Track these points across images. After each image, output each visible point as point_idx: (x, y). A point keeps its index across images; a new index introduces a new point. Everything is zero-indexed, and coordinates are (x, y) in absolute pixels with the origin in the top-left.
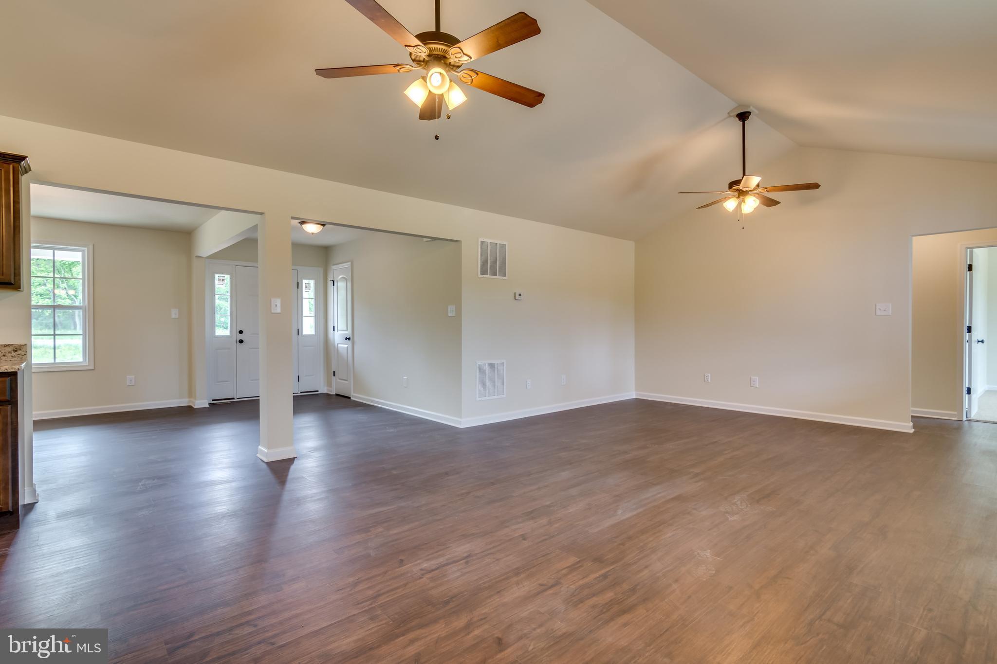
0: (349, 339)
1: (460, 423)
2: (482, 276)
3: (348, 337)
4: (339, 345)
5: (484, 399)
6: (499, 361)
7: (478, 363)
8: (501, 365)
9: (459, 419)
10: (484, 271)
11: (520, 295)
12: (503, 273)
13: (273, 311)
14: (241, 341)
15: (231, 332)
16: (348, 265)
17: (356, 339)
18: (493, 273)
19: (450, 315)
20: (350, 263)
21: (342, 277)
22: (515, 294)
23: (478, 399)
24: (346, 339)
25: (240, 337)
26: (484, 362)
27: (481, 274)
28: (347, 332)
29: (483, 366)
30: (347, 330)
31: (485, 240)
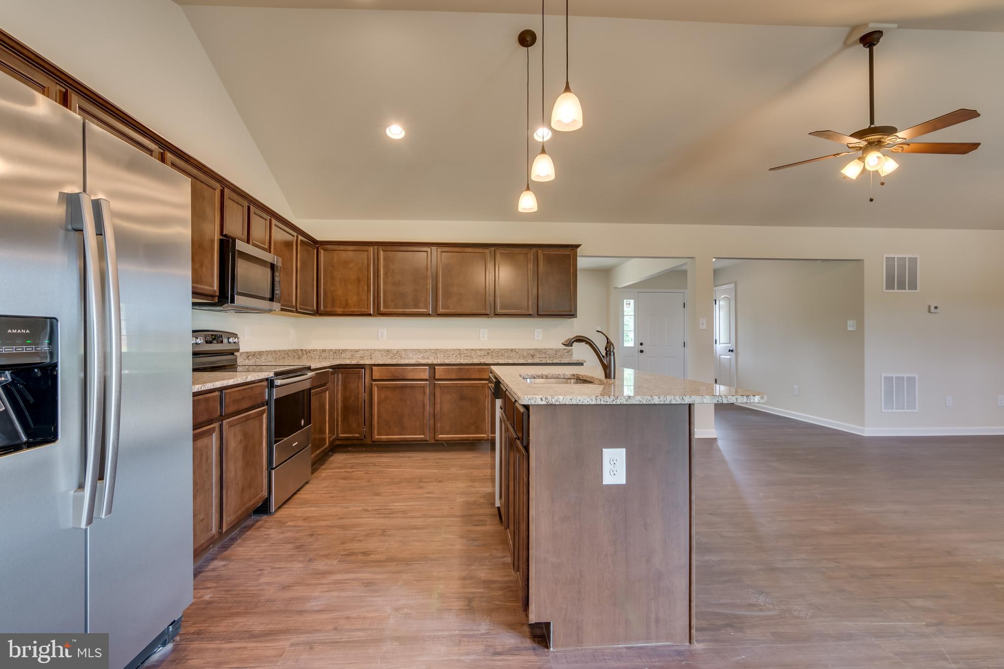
0: (732, 351)
1: (863, 431)
2: (888, 291)
3: (731, 349)
4: (721, 356)
5: (890, 411)
6: (909, 375)
7: (884, 375)
8: (911, 380)
9: (862, 428)
10: (890, 285)
11: (936, 308)
12: (913, 286)
13: (700, 328)
14: (642, 351)
15: (635, 344)
16: (732, 286)
17: (739, 351)
18: (902, 286)
19: (849, 329)
20: (733, 284)
21: (725, 297)
22: (929, 307)
23: (883, 410)
24: (730, 351)
25: (641, 348)
26: (890, 375)
27: (886, 289)
28: (730, 345)
29: (889, 380)
30: (730, 343)
31: (891, 256)
